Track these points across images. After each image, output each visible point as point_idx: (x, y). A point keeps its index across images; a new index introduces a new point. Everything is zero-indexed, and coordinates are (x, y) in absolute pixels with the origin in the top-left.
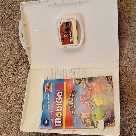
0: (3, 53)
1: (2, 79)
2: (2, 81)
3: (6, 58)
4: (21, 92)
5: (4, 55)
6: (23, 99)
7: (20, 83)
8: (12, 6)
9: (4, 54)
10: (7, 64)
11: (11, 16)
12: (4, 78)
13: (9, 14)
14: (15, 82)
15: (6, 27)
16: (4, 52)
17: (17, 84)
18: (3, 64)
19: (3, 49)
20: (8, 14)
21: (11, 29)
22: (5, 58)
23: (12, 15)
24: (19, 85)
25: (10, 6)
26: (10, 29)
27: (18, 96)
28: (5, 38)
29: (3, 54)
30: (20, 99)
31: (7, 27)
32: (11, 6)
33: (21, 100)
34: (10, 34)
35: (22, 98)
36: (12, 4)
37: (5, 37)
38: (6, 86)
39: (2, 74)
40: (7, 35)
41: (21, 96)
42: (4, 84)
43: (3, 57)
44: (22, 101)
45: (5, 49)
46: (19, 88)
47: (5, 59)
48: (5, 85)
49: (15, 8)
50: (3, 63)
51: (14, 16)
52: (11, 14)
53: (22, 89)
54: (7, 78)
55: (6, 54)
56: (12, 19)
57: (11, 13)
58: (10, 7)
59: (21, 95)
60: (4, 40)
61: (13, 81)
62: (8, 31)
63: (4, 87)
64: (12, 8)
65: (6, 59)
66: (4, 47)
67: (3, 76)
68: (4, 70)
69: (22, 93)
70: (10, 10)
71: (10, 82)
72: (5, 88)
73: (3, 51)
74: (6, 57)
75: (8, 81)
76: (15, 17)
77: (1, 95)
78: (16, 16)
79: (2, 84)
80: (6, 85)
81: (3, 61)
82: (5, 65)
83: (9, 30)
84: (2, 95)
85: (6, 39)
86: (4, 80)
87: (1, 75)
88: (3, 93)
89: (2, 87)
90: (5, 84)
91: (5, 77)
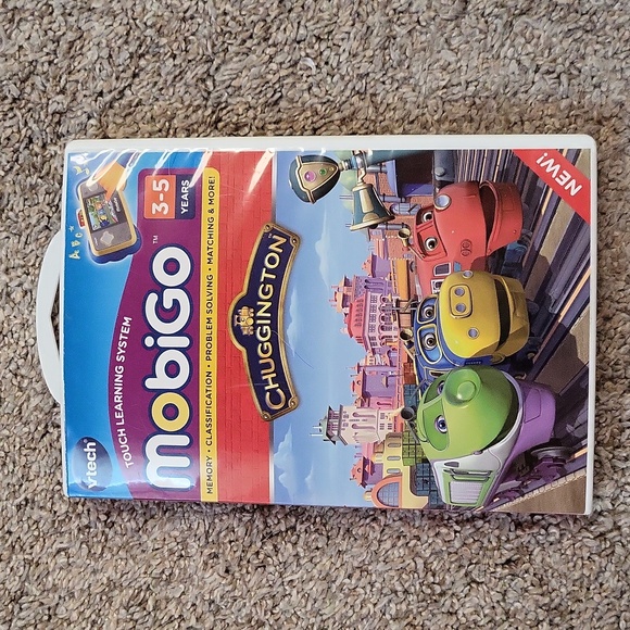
0: (13, 367)
1: (35, 517)
2: (36, 533)
3: (37, 394)
4: (163, 572)
5: (26, 381)
6: (180, 616)
7: (146, 521)
8: (28, 90)
9: (23, 371)
10: (46, 426)
11: (27, 147)
12: (43, 513)
13: (13, 141)
14: (113, 523)
15: (11, 214)
16: (21, 362)
17: (129, 534)
18: (26, 430)
19: (10, 344)
20: (8, 139)
21: (43, 224)
22: (32, 393)
23: (31, 141)
24: (145, 537)
25: (16, 93)
26: (34, 221)
27: (150, 603)
28: (11, 280)
29: (16, 375)
30: (166, 618)
31: (17, 216)
32: (22, 91)
33: (171, 620)
34: (38, 252)
35: (172, 606)
36: (23, 82)
37: (13, 274)
38: (62, 559)
39: (30, 490)
40: (22, 263)
41: (168, 600)
42: (54, 550)
43: (20, 389)
44: (176, 623)
45: (22, 343)
46: (143, 551)
47: (34, 401)
48: (59, 552)
49: (44, 101)
50: (26, 424)
51: (44, 146)
52: (26, 141)
53: (166, 554)
54: (64, 508)
55: (33, 373)
56: (38, 165)
57: (23, 132)
58: (14, 100)
59: (163, 594)
60: (8, 295)
61: (103, 518)
62: (23, 239)
63: (52, 565)
64: (30, 105)
65: (40, 397)
66: (16, 336)
67: (33, 502)
68: (34, 467)
69: (168, 582)
70: (19, 114)
71: (88, 527)
72: (61, 569)
73: (12, 355)
74: (39, 389)
75: (74, 526)
76: (52, 149)
77: (46, 618)
78: (56, 144)
79: (37, 548)
80: (64, 549)
81: (25, 414)
82: (36, 436)
83: (28, 231)
84: (50, 617)
85: (20, 285)
86: (48, 526)
87: (26, 500)
88: (54, 604)
89: (41, 567)
90: (57, 546)
91: (49, 505)
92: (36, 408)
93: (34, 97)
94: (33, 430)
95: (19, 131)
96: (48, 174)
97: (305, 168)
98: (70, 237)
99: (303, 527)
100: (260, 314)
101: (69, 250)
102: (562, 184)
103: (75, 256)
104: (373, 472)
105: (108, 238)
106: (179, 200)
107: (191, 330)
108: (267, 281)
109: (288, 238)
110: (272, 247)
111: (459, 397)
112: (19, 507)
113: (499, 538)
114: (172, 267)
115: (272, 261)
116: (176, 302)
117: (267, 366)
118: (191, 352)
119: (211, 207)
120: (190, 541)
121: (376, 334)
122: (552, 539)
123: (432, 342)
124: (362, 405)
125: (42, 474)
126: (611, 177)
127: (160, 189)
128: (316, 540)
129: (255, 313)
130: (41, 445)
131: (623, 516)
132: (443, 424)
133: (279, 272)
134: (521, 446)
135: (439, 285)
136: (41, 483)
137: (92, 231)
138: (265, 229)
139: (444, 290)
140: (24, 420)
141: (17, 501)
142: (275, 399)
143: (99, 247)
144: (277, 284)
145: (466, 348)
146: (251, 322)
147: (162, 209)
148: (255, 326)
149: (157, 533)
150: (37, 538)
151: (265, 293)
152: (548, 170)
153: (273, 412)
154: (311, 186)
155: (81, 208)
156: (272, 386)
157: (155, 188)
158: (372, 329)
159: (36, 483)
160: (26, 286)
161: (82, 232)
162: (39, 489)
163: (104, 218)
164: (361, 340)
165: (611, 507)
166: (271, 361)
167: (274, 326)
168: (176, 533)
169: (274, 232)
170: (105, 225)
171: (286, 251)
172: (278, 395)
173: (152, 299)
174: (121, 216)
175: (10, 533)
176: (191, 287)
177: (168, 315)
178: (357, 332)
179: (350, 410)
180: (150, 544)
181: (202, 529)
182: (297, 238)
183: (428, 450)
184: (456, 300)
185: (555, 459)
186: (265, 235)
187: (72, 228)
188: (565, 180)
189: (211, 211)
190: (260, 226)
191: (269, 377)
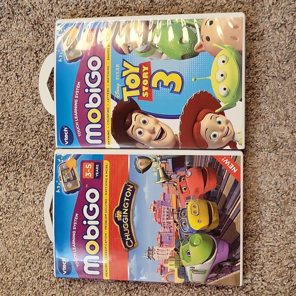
92: (44, 243)
93: (43, 131)
94: (43, 250)
95: (38, 143)
96: (48, 158)
97: (140, 161)
98: (56, 185)
99: (141, 288)
100: (124, 213)
101: (56, 189)
102: (231, 168)
103: (58, 191)
104: (164, 270)
105: (70, 185)
106: (95, 172)
107: (99, 218)
108: (126, 201)
109: (134, 186)
110: (128, 189)
111: (195, 244)
112: (38, 279)
113: (211, 292)
114: (92, 196)
115: (128, 194)
116: (94, 209)
117: (127, 232)
118: (100, 227)
119: (106, 174)
120: (100, 292)
121: (165, 221)
122: (229, 293)
123: (185, 224)
124: (160, 246)
125: (46, 267)
126: (250, 163)
127: (88, 167)
128: (145, 292)
129: (122, 213)
130: (46, 257)
131: (255, 285)
132: (189, 253)
133: (131, 198)
134: (217, 262)
135: (187, 204)
136: (46, 270)
137: (64, 183)
138: (125, 183)
139: (189, 206)
140: (40, 247)
141: (37, 277)
142: (130, 243)
143: (67, 188)
144: (130, 202)
145: (197, 226)
146: (121, 216)
147: (89, 175)
148: (122, 217)
149: (88, 289)
150: (45, 290)
151: (126, 206)
152: (226, 163)
153: (129, 248)
154: (142, 167)
155: (60, 174)
156: (128, 239)
157: (86, 167)
158: (164, 219)
159: (44, 270)
160: (40, 199)
161: (61, 183)
162: (45, 272)
163: (68, 178)
164: (160, 223)
165: (250, 282)
166: (128, 230)
167: (129, 218)
168: (95, 289)
169: (129, 184)
170: (69, 180)
171: (133, 191)
172: (131, 242)
173: (86, 207)
174: (75, 177)
175: (35, 288)
176: (99, 203)
177: (91, 213)
178: (158, 220)
179: (156, 248)
180: (85, 293)
181: (104, 288)
182: (137, 186)
183: (184, 263)
184: (194, 209)
185: (229, 266)
186: (126, 185)
187: (57, 181)
188: (232, 167)
189: (107, 176)
190: (124, 182)
191: (127, 236)
